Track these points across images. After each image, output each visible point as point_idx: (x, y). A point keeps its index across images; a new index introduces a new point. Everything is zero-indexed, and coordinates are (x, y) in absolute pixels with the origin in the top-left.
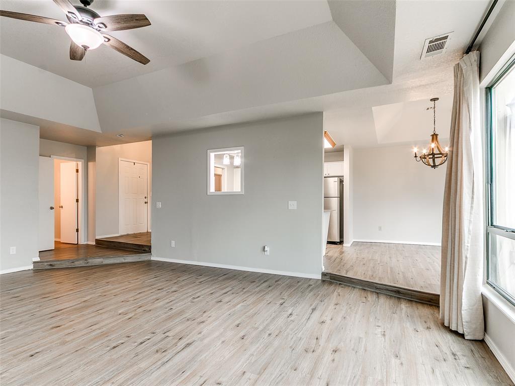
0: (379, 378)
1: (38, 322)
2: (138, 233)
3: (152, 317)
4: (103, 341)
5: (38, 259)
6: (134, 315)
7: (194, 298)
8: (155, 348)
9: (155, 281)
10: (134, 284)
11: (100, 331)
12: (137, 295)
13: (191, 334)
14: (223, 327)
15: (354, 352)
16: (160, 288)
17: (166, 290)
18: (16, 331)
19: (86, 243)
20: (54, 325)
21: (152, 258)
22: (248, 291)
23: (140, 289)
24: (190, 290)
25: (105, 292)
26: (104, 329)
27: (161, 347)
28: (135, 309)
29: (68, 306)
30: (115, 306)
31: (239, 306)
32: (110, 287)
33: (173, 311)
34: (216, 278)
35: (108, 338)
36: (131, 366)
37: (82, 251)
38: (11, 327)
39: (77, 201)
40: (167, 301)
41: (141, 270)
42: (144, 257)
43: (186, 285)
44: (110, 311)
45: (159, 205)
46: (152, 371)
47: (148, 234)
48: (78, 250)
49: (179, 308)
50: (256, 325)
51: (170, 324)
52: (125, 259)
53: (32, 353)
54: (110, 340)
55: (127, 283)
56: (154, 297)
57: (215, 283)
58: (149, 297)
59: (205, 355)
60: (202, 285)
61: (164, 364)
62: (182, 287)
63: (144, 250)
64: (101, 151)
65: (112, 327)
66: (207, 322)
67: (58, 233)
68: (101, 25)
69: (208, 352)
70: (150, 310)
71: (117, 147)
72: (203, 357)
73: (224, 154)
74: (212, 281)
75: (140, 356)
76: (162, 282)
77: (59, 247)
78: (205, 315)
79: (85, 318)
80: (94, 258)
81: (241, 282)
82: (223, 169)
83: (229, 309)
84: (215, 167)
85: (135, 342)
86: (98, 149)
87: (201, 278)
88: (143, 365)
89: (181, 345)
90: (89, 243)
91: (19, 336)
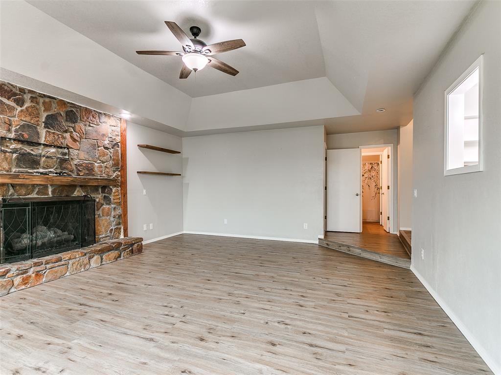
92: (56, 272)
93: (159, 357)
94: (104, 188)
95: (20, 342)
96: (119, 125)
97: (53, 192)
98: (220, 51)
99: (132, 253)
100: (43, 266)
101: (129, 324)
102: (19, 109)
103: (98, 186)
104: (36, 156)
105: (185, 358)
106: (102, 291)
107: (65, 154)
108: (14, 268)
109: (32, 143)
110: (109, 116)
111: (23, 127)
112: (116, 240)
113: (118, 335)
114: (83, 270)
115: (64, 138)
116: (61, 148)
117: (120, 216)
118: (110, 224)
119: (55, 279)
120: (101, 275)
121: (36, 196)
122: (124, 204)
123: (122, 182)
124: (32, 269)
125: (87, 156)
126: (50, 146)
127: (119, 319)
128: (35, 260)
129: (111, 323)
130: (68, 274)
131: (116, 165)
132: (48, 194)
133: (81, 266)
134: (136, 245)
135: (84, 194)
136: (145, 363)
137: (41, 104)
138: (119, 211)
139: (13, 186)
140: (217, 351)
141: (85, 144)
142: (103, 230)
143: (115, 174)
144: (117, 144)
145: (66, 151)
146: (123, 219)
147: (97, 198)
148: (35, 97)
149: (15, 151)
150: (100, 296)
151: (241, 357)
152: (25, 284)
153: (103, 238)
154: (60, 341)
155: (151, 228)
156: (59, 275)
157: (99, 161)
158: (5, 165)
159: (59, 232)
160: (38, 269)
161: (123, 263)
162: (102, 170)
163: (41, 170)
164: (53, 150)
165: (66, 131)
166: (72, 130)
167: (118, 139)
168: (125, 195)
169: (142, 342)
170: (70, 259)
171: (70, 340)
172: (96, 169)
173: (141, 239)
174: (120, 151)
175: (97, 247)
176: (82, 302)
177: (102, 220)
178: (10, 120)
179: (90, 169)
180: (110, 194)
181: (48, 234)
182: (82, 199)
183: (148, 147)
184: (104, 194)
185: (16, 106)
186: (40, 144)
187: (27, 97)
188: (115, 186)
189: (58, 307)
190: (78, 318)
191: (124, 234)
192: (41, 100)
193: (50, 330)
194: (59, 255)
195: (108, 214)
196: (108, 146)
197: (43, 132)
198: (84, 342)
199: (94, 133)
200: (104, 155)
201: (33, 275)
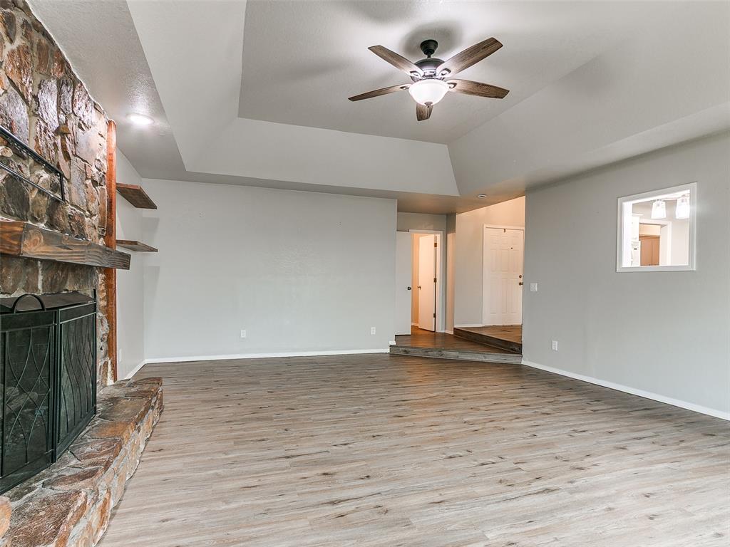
1: (384, 406)
2: (509, 326)
3: (505, 437)
4: (440, 446)
5: (394, 343)
6: (482, 429)
7: (575, 431)
8: (500, 476)
9: (519, 393)
10: (491, 391)
11: (440, 434)
12: (491, 405)
13: (556, 479)
14: (616, 488)
16: (526, 404)
17: (533, 409)
18: (366, 410)
19: (443, 331)
20: (397, 414)
21: (523, 362)
22: (692, 448)
23: (496, 398)
24: (571, 419)
25: (455, 392)
26: (444, 434)
27: (507, 478)
28: (485, 421)
29: (413, 398)
30: (461, 412)
31: (661, 466)
32: (461, 387)
33: (536, 439)
34: (627, 410)
35: (447, 445)
36: (464, 485)
37: (439, 341)
38: (363, 405)
39: (435, 280)
40: (532, 423)
41: (504, 375)
42: (511, 359)
43: (569, 409)
44: (455, 415)
45: (535, 287)
46: (489, 502)
47: (519, 328)
48: (435, 339)
49: (547, 438)
50: (690, 509)
51: (526, 455)
52: (485, 358)
53: (375, 434)
54: (448, 448)
55: (481, 388)
56: (514, 413)
57: (622, 418)
58: (506, 412)
59: (571, 515)
60: (595, 416)
61: (506, 500)
62: (560, 410)
63: (512, 350)
64: (463, 219)
65: (453, 434)
66: (588, 471)
67: (415, 317)
68: (445, 72)
69: (577, 513)
70: (504, 429)
71: (482, 211)
72: (567, 515)
73: (655, 201)
74: (617, 413)
75: (478, 479)
76: (531, 396)
77: (417, 333)
78: (589, 459)
79: (427, 415)
80: (449, 350)
81: (679, 428)
82: (662, 226)
83: (636, 465)
84: (640, 224)
85: (476, 461)
86: (458, 217)
87: (598, 405)
88: (479, 490)
89: (537, 487)
90: (447, 332)
91: (367, 415)
96: (106, 136)
107: (56, 188)
115: (56, 147)
125: (78, 198)
141: (75, 168)
148: (30, 25)
157: (87, 213)
162: (92, 232)
164: (45, 174)
165: (57, 131)
167: (106, 166)
172: (87, 230)
174: (106, 194)
186: (32, 154)
192: (35, 37)
197: (32, 122)
200: (93, 198)
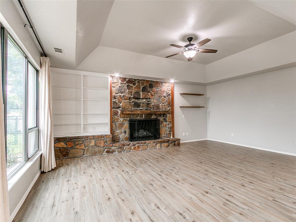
0: (84, 198)
15: (100, 203)
92: (144, 147)
93: (159, 180)
94: (164, 115)
95: (127, 165)
96: (170, 86)
97: (145, 116)
98: (200, 46)
99: (175, 145)
100: (140, 144)
101: (157, 169)
102: (134, 87)
103: (161, 114)
104: (139, 103)
105: (167, 184)
106: (156, 157)
107: (149, 101)
108: (132, 143)
109: (138, 98)
110: (166, 83)
111: (135, 93)
112: (168, 139)
113: (151, 171)
114: (153, 148)
115: (148, 95)
116: (147, 99)
117: (171, 128)
118: (166, 131)
119: (144, 150)
120: (159, 152)
121: (139, 118)
122: (172, 122)
123: (172, 112)
124: (137, 145)
125: (157, 102)
126: (144, 99)
127: (155, 167)
128: (138, 142)
129: (152, 167)
130: (148, 149)
131: (169, 104)
132: (143, 117)
133: (153, 147)
134: (177, 142)
135: (155, 117)
136: (154, 180)
137: (141, 83)
138: (170, 125)
139: (133, 114)
140: (180, 186)
141: (156, 96)
142: (163, 133)
143: (169, 109)
144: (169, 95)
145: (149, 100)
146: (172, 129)
147: (161, 119)
148: (139, 81)
149: (133, 102)
150: (154, 158)
151: (188, 191)
152: (135, 149)
153: (163, 137)
154: (136, 167)
155: (187, 135)
156: (145, 149)
157: (162, 103)
158: (130, 107)
159: (148, 133)
160: (138, 145)
161: (169, 149)
162: (163, 107)
163: (141, 108)
164: (145, 100)
165: (149, 92)
166: (151, 91)
167: (170, 92)
168: (173, 118)
169: (157, 175)
170: (149, 143)
171: (138, 168)
172: (160, 107)
173: (179, 139)
174: (171, 98)
175: (160, 140)
176: (147, 159)
177: (163, 129)
178: (132, 91)
179: (158, 107)
180: (167, 117)
181: (144, 133)
182: (155, 119)
183: (184, 94)
184: (164, 118)
185: (133, 86)
186: (140, 98)
187: (136, 82)
188: (168, 114)
189: (140, 158)
190: (143, 163)
191: (173, 136)
192: (141, 82)
193: (135, 164)
194: (146, 141)
195: (166, 126)
196: (165, 96)
197: (141, 94)
198: (141, 169)
199: (160, 91)
200: (164, 100)
201: (137, 147)
